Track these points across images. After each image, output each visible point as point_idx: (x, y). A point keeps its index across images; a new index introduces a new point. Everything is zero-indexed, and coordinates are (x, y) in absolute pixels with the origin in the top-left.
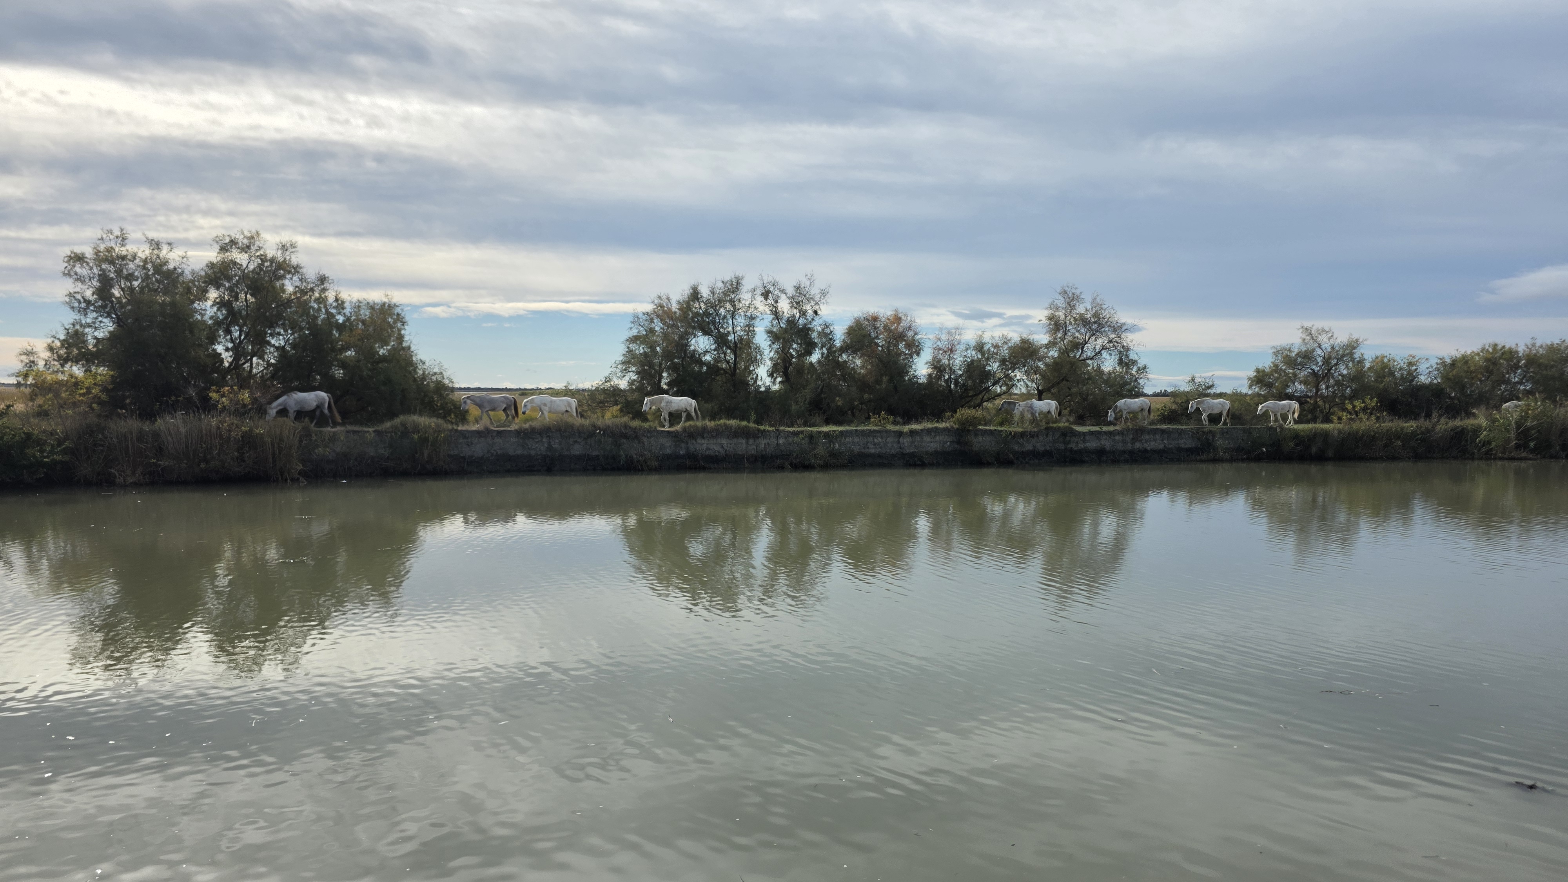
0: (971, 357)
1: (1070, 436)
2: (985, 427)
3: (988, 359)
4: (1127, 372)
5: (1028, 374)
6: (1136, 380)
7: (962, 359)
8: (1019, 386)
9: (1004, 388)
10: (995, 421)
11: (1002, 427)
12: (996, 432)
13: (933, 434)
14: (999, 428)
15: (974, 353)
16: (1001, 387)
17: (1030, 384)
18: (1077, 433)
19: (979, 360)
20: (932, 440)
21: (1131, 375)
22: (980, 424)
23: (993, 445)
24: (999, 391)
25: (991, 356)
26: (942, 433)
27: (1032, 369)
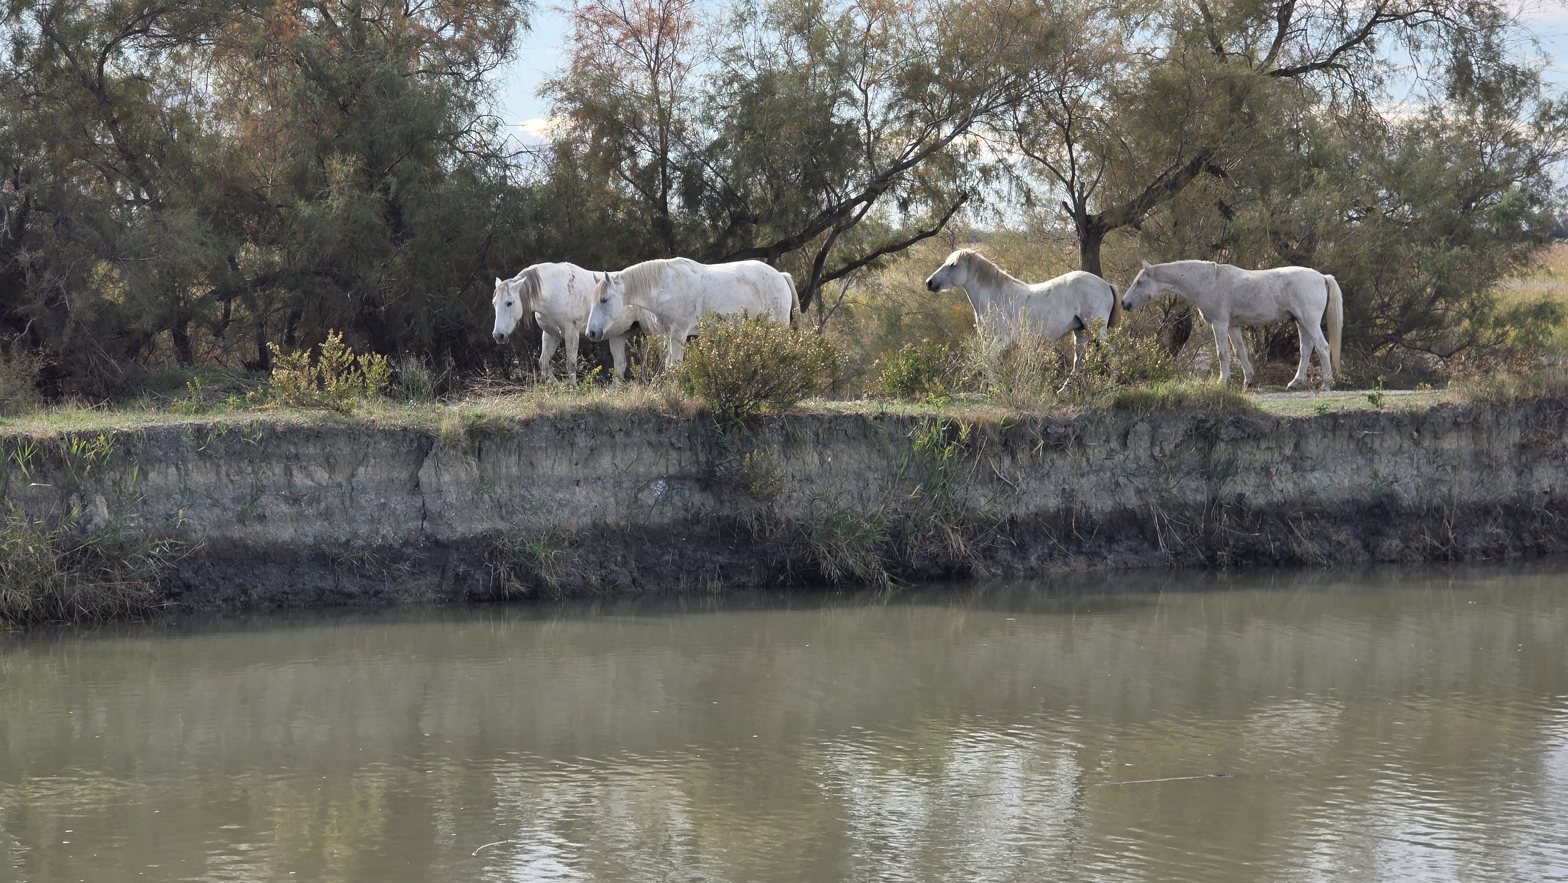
0: (762, 56)
1: (1234, 441)
2: (833, 405)
3: (840, 68)
4: (1491, 128)
5: (1032, 143)
6: (1532, 167)
7: (717, 67)
8: (990, 198)
9: (921, 211)
10: (878, 371)
11: (913, 400)
12: (883, 429)
13: (582, 441)
14: (898, 407)
15: (772, 38)
16: (904, 205)
17: (1040, 188)
18: (1266, 427)
19: (802, 76)
20: (580, 472)
21: (1511, 140)
22: (808, 388)
23: (874, 488)
24: (896, 226)
25: (853, 54)
26: (627, 434)
27: (1051, 116)
